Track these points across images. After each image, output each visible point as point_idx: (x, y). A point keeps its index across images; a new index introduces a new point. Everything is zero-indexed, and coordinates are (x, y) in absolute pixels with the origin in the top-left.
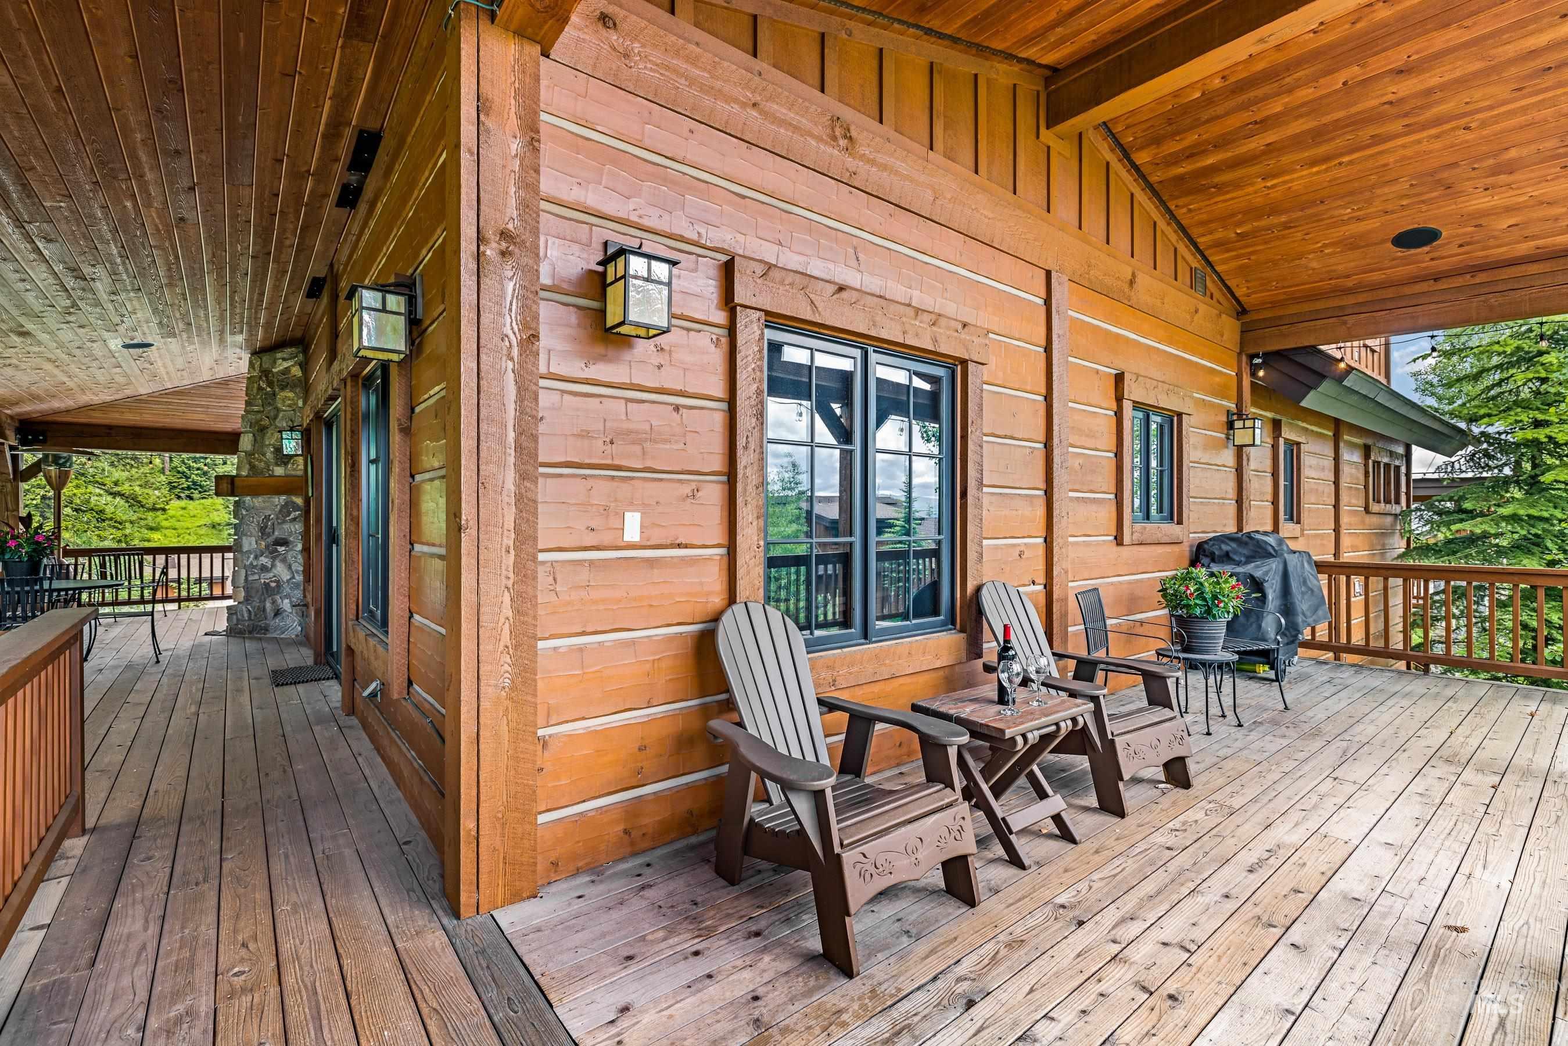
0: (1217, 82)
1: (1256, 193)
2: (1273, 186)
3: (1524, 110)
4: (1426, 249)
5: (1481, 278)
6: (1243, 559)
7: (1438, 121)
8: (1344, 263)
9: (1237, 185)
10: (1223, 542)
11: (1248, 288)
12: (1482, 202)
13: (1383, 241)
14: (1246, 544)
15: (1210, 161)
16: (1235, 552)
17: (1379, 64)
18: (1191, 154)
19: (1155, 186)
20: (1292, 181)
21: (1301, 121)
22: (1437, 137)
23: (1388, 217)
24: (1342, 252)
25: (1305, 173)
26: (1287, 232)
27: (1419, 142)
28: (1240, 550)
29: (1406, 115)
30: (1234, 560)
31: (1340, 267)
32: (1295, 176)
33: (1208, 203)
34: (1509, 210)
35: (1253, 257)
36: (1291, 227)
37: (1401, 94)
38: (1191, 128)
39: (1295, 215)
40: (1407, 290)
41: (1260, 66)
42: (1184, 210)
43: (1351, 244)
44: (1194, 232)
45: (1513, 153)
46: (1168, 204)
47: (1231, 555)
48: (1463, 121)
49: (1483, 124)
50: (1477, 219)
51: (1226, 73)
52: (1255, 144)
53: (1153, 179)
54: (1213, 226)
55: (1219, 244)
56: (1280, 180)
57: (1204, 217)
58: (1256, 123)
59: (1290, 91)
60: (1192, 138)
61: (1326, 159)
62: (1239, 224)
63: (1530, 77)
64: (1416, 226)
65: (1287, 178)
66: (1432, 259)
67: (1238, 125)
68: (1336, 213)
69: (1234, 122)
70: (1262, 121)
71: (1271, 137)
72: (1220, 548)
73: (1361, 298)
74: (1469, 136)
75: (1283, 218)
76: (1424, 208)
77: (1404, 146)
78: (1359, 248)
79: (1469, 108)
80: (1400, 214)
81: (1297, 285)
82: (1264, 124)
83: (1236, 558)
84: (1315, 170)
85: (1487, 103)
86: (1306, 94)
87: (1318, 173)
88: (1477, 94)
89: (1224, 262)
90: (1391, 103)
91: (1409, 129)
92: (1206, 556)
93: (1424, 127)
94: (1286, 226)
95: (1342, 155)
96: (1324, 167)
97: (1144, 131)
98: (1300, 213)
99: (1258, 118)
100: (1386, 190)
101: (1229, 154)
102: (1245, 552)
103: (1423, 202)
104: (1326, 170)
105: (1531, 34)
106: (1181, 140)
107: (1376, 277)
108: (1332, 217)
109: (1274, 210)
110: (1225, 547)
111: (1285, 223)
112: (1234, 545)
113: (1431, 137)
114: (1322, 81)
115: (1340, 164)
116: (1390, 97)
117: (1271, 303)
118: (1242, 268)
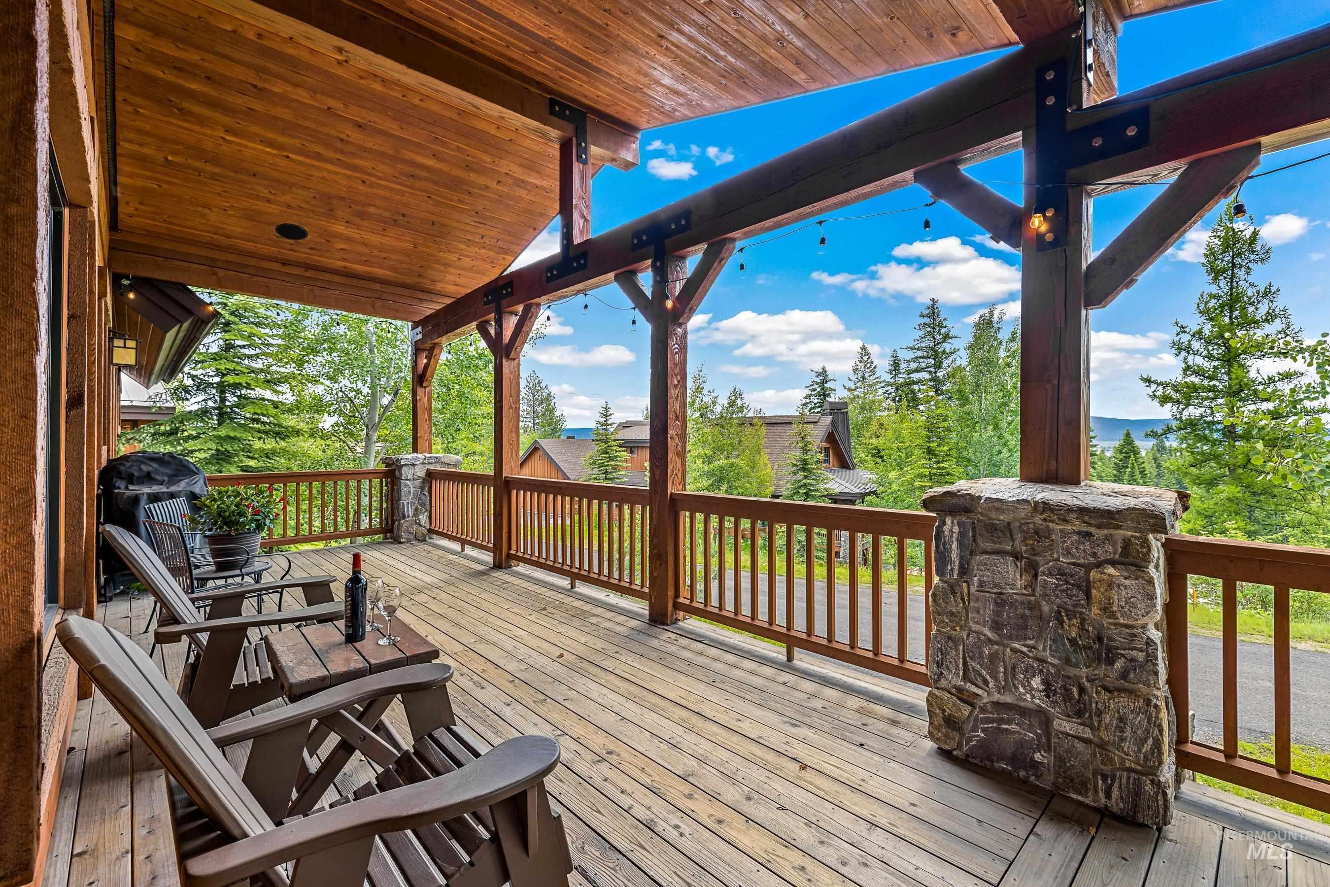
0: (251, 35)
1: (211, 137)
2: (229, 142)
3: (391, 189)
4: (292, 241)
5: (310, 273)
6: (166, 479)
7: (354, 168)
8: (235, 226)
9: (201, 120)
10: (142, 462)
11: (136, 209)
12: (340, 228)
13: (269, 224)
14: (168, 463)
15: (194, 86)
16: (157, 472)
17: (356, 113)
18: (179, 67)
19: (117, 67)
20: (246, 147)
21: (286, 111)
22: (349, 177)
23: (288, 210)
24: (239, 218)
25: (259, 147)
26: (212, 182)
27: (338, 174)
28: (162, 470)
29: (343, 153)
30: (156, 480)
31: (229, 228)
32: (252, 145)
33: (161, 117)
34: (349, 239)
35: (164, 186)
36: (217, 180)
37: (350, 139)
38: (199, 48)
39: (228, 173)
40: (264, 264)
41: (290, 51)
42: (129, 108)
43: (251, 216)
44: (121, 134)
45: (371, 209)
46: (117, 93)
47: (153, 475)
48: (365, 177)
49: (371, 185)
50: (329, 237)
51: (263, 33)
52: (240, 101)
53: (121, 59)
54: (149, 140)
55: (141, 160)
56: (238, 140)
57: (148, 127)
58: (255, 87)
59: (296, 85)
60: (194, 56)
61: (280, 147)
62: (175, 153)
63: (404, 174)
64: (298, 224)
65: (244, 142)
66: (291, 250)
67: (241, 78)
68: (258, 188)
69: (239, 72)
70: (261, 89)
71: (257, 106)
72: (140, 469)
73: (230, 257)
74: (362, 188)
75: (217, 170)
76: (311, 215)
77: (329, 171)
78: (253, 221)
79: (373, 172)
80: (295, 212)
81: (186, 227)
82: (260, 92)
83: (159, 478)
84: (268, 150)
85: (381, 175)
86: (302, 95)
87: (269, 153)
88: (381, 167)
89: (131, 175)
90: (342, 140)
91: (339, 163)
92: (122, 478)
93: (347, 166)
94: (214, 177)
95: (292, 152)
96: (275, 152)
97: (152, 12)
98: (233, 174)
99: (260, 84)
100: (299, 191)
101: (215, 94)
102: (167, 471)
103: (313, 211)
104: (274, 155)
105: (420, 154)
106: (181, 49)
107: (249, 246)
108: (253, 189)
109: (215, 160)
110: (144, 468)
111: (215, 173)
112: (155, 465)
113: (345, 175)
114: (319, 96)
115: (287, 157)
116: (344, 137)
117: (148, 231)
118: (145, 191)
